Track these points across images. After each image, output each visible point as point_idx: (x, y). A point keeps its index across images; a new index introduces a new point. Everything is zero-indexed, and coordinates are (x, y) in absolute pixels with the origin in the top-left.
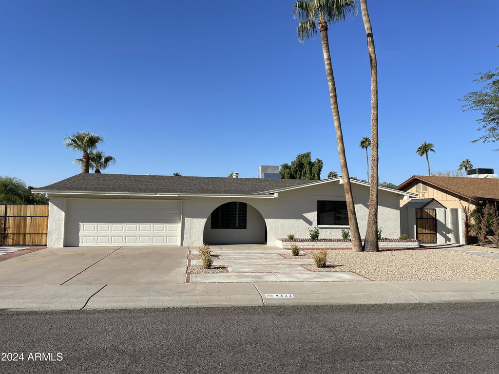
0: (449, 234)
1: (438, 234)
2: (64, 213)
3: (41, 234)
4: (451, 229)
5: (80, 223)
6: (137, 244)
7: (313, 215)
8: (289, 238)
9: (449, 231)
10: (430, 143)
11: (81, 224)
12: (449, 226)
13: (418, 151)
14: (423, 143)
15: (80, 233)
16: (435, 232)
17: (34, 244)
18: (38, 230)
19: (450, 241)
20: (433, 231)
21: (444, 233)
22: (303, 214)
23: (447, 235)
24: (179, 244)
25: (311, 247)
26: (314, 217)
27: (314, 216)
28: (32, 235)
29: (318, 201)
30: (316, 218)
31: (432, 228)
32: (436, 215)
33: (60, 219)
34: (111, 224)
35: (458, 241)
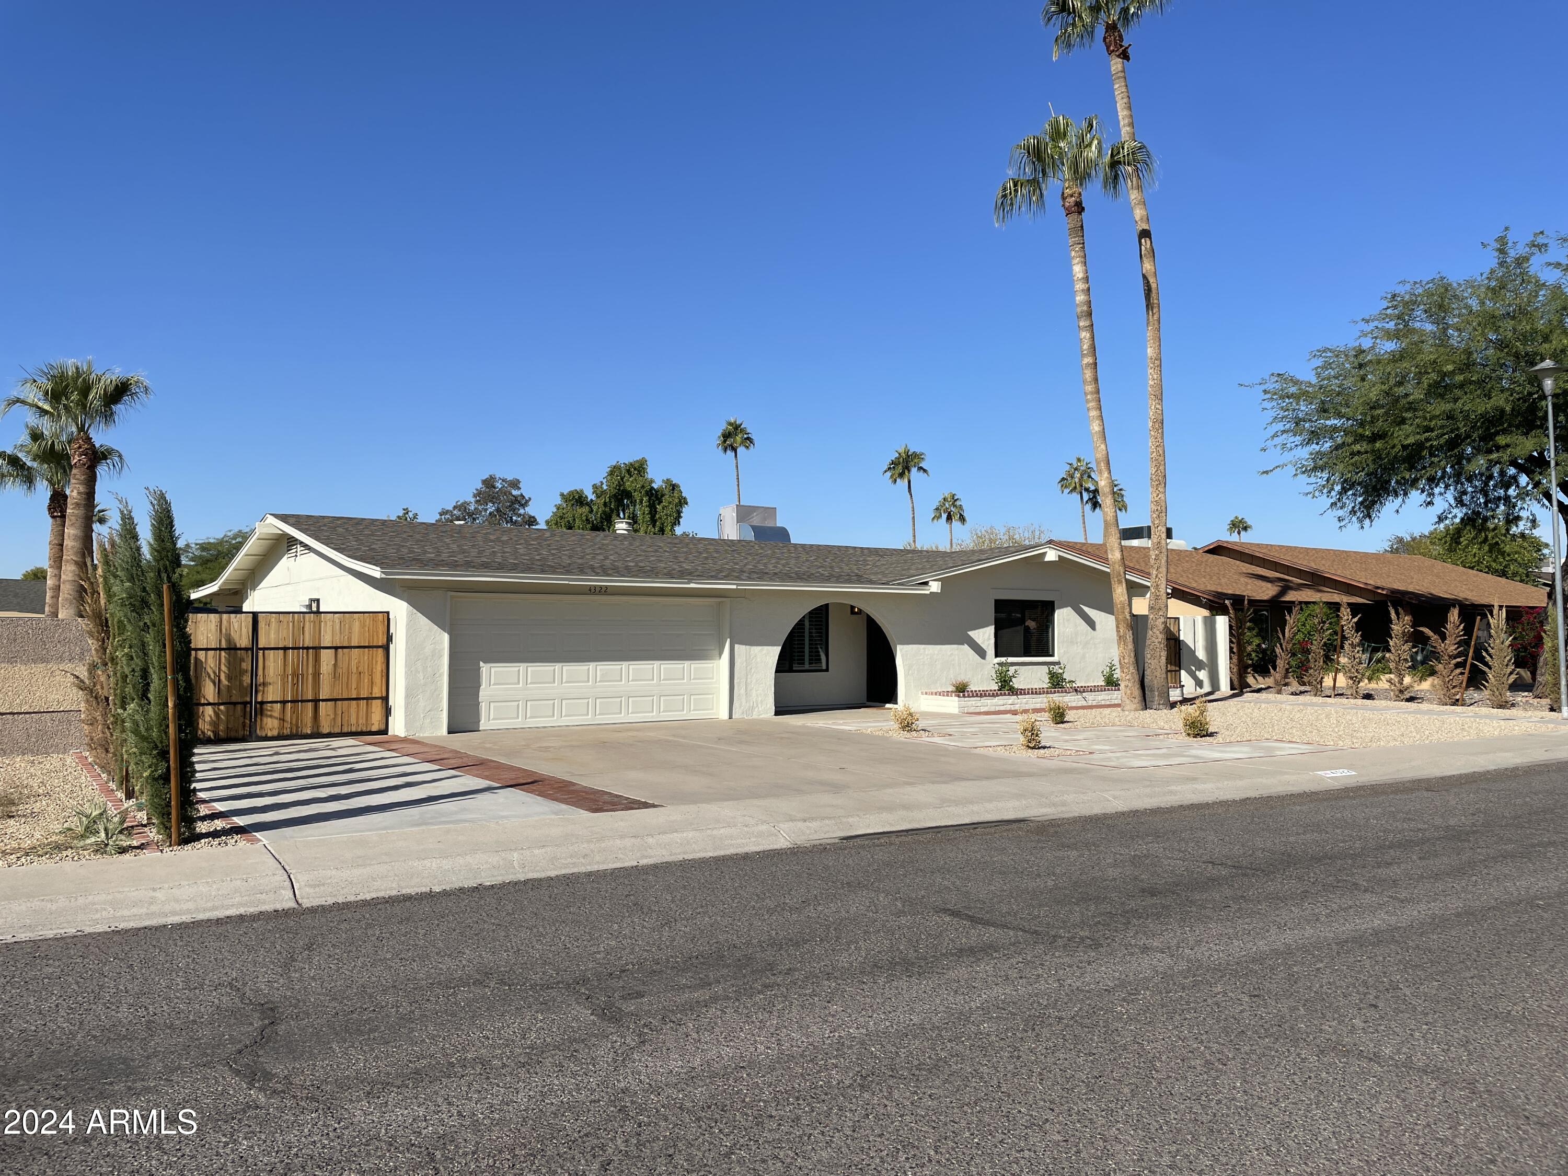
0: (1200, 670)
1: (1183, 672)
2: (446, 637)
3: (367, 699)
4: (1205, 660)
5: (482, 664)
6: (622, 718)
7: (986, 636)
8: (957, 688)
9: (1200, 665)
10: (918, 451)
11: (484, 668)
12: (1201, 654)
13: (890, 468)
14: (902, 450)
15: (481, 693)
16: (1177, 669)
17: (345, 730)
18: (357, 688)
19: (1201, 687)
20: (1175, 666)
21: (1193, 668)
22: (970, 633)
23: (1197, 672)
24: (724, 715)
25: (1008, 708)
26: (989, 639)
27: (989, 635)
28: (339, 703)
29: (996, 601)
30: (993, 641)
31: (1173, 661)
32: (1179, 630)
33: (436, 654)
34: (561, 665)
35: (1215, 686)
